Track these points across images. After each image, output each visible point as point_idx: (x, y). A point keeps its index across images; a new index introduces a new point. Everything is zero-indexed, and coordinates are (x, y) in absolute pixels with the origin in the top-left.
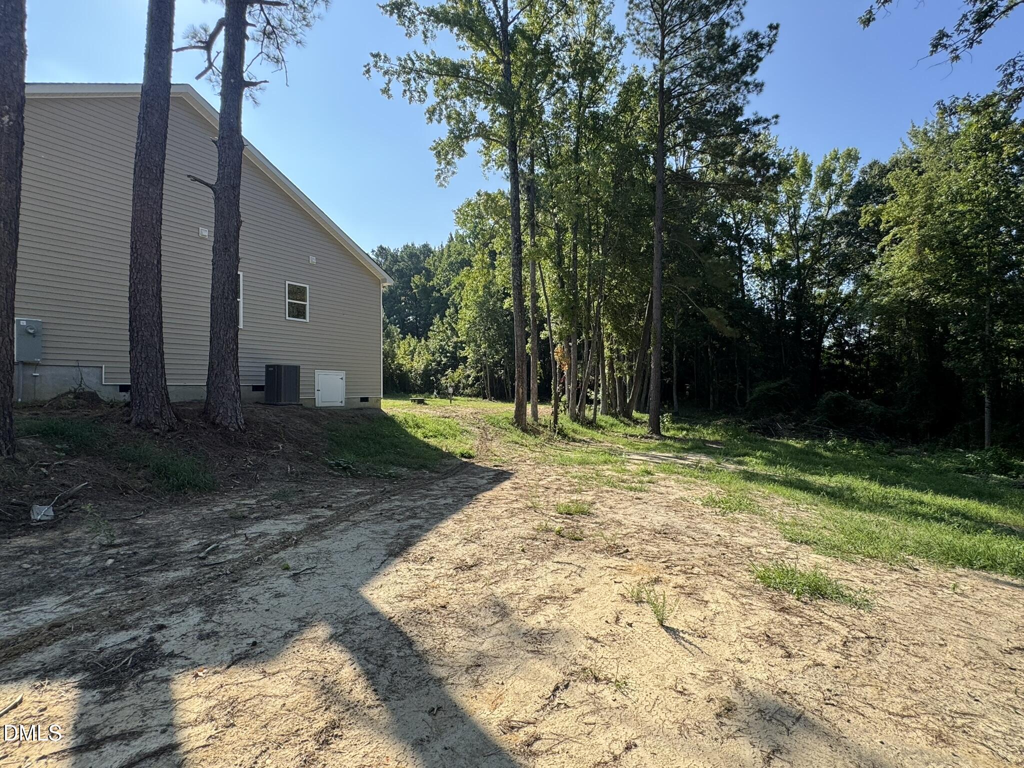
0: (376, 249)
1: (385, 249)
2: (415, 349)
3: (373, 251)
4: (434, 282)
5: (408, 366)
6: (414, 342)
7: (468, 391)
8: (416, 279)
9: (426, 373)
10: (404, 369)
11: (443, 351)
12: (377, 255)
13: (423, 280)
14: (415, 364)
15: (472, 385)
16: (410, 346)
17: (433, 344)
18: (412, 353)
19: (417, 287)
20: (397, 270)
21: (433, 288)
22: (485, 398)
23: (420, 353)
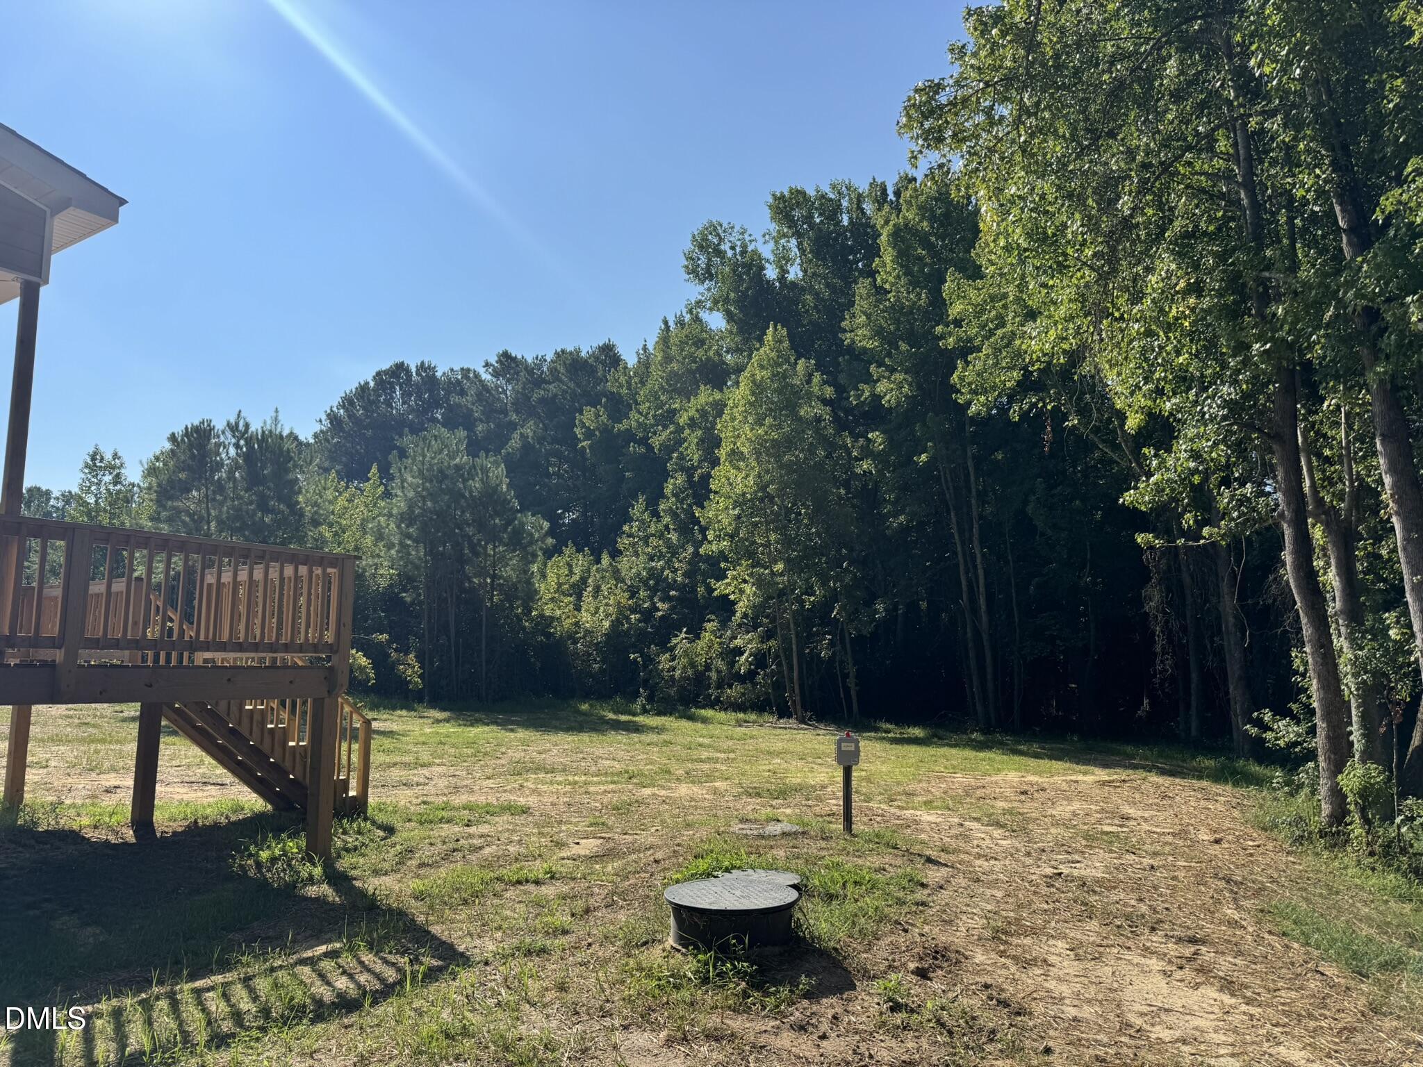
0: (493, 360)
1: (514, 359)
2: (584, 580)
3: (487, 365)
4: (633, 420)
5: (567, 623)
6: (581, 562)
7: (734, 692)
8: (588, 417)
9: (617, 641)
10: (557, 630)
11: (657, 583)
12: (496, 374)
13: (604, 418)
14: (585, 617)
15: (751, 675)
16: (571, 573)
17: (632, 566)
18: (577, 591)
19: (589, 434)
20: (542, 401)
21: (629, 436)
22: (783, 713)
23: (597, 589)
